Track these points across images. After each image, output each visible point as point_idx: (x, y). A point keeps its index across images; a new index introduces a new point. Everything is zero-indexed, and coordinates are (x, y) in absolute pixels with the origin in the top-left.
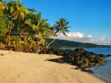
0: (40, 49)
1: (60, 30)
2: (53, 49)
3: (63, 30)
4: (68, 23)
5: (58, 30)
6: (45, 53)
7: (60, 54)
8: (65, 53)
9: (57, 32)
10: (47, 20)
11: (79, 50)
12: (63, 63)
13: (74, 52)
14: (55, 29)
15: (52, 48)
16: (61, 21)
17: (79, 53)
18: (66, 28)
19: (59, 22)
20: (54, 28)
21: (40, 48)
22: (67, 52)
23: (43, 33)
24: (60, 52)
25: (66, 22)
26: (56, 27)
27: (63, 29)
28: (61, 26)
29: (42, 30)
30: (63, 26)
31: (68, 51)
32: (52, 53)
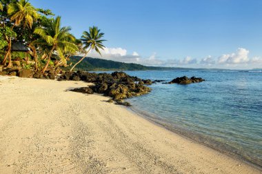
0: (61, 73)
1: (91, 44)
2: (80, 73)
3: (96, 45)
4: (102, 34)
5: (88, 45)
6: (68, 78)
7: (90, 80)
8: (98, 78)
9: (86, 47)
11: (118, 74)
12: (92, 93)
13: (111, 77)
14: (84, 43)
15: (78, 72)
16: (92, 31)
17: (117, 78)
18: (99, 42)
19: (89, 32)
20: (82, 42)
22: (101, 77)
23: (64, 49)
24: (90, 78)
25: (100, 33)
27: (96, 42)
28: (93, 38)
29: (62, 44)
30: (96, 38)
32: (79, 78)
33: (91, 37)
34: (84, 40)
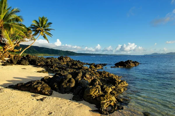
0: (9, 57)
1: (40, 32)
2: (30, 57)
3: (44, 33)
4: (50, 23)
5: (37, 32)
6: (16, 62)
7: (39, 64)
8: (47, 62)
9: (35, 34)
10: (19, 11)
11: (64, 59)
13: (58, 61)
14: (33, 31)
15: (27, 56)
16: (41, 20)
17: (64, 62)
18: (48, 30)
19: (38, 21)
21: (9, 55)
24: (39, 62)
25: (48, 22)
26: (35, 28)
27: (44, 31)
28: (42, 27)
30: (44, 27)
31: (50, 60)
32: (27, 62)
33: (40, 25)
34: (33, 28)
